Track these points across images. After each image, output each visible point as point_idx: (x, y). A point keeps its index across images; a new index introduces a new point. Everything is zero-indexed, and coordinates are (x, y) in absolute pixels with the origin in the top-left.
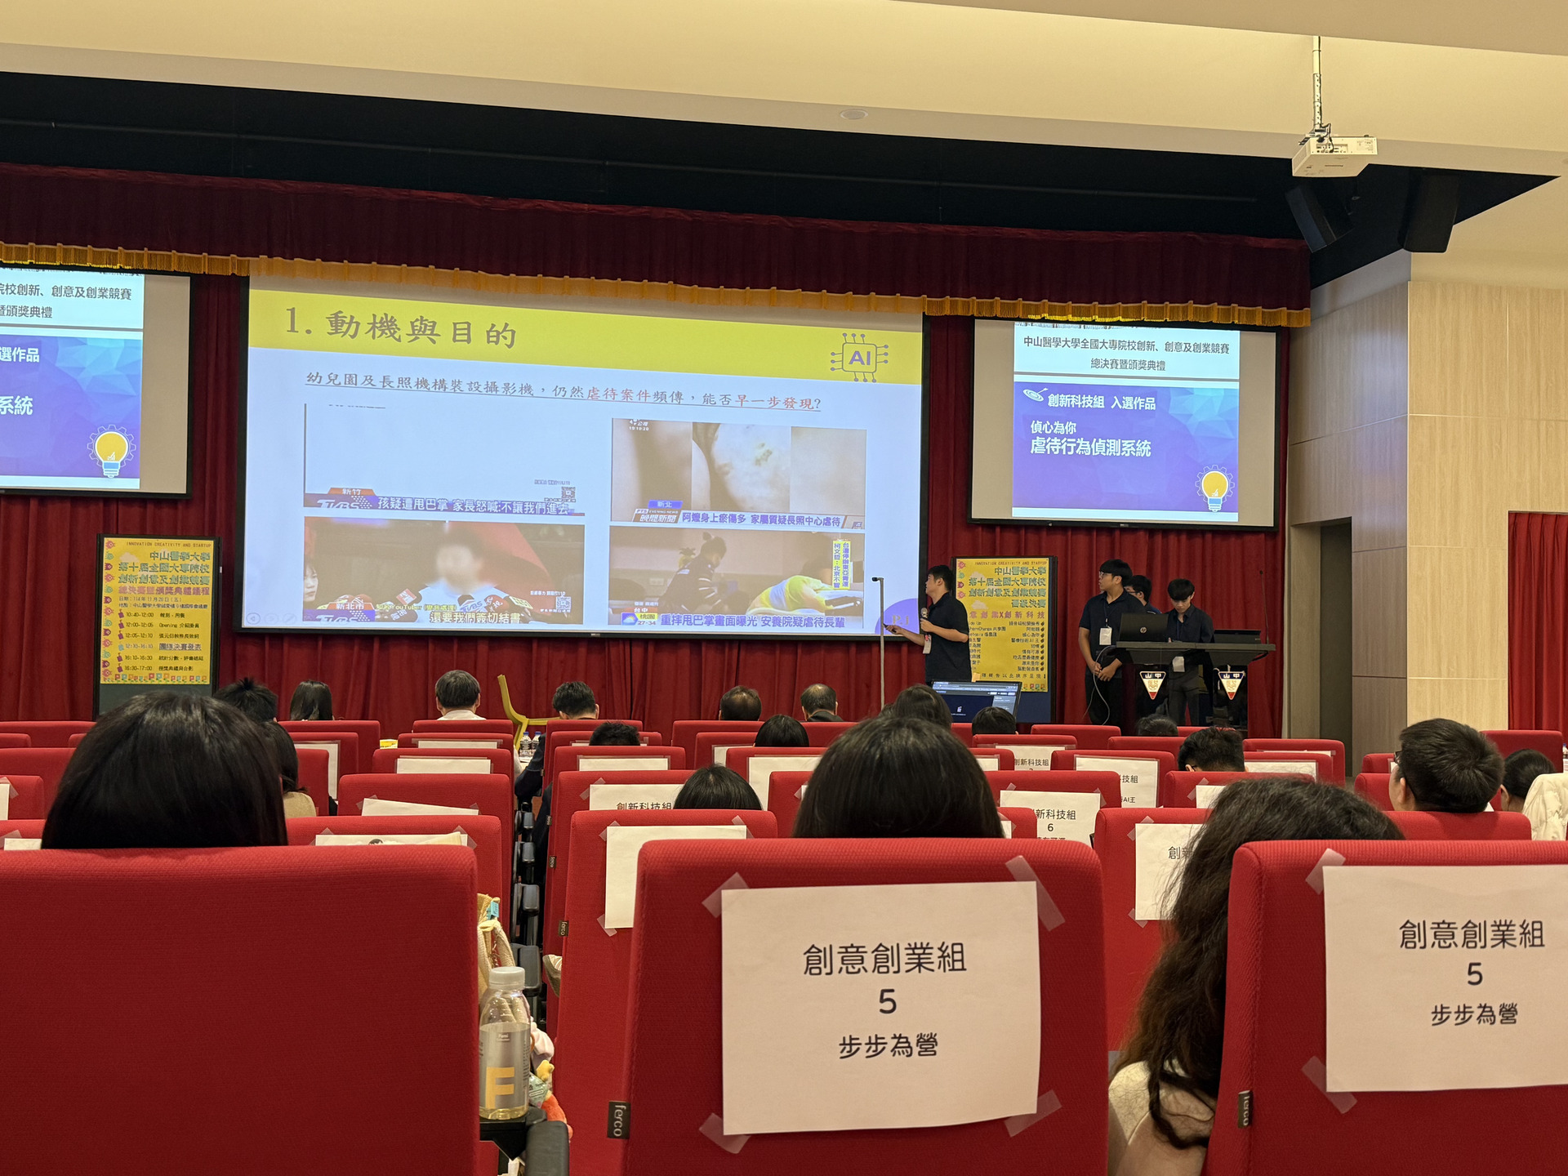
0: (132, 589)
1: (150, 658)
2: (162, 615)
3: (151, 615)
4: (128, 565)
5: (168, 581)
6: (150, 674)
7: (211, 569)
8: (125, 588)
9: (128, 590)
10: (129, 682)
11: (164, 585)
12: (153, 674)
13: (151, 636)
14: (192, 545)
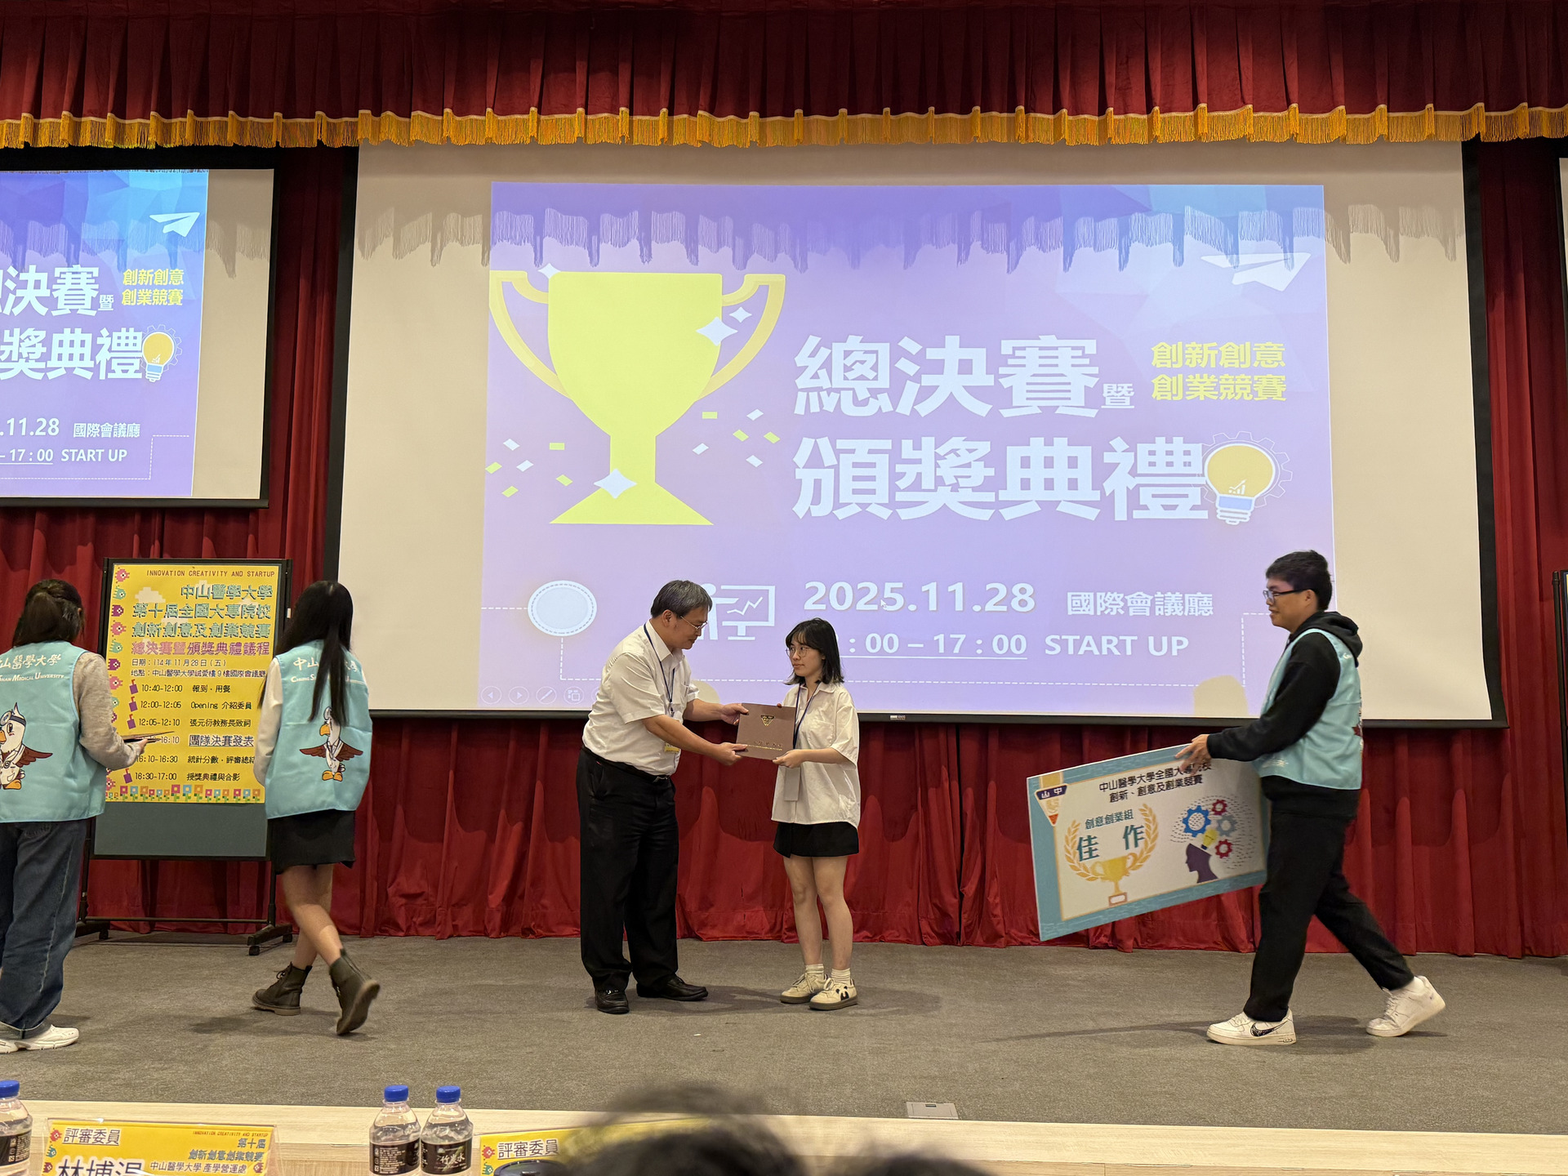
0: (153, 646)
1: (173, 759)
2: (196, 688)
3: (179, 688)
4: (148, 608)
5: (207, 632)
6: (173, 786)
7: (273, 613)
8: (142, 644)
9: (146, 649)
10: (140, 799)
11: (201, 640)
12: (178, 786)
13: (177, 722)
14: (245, 574)
